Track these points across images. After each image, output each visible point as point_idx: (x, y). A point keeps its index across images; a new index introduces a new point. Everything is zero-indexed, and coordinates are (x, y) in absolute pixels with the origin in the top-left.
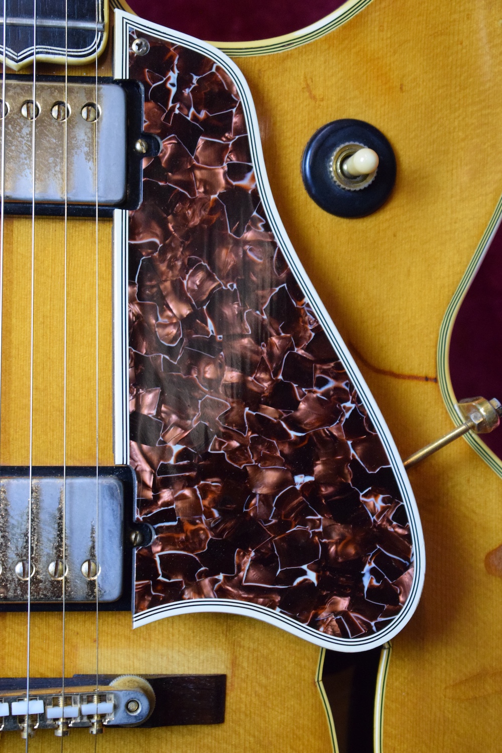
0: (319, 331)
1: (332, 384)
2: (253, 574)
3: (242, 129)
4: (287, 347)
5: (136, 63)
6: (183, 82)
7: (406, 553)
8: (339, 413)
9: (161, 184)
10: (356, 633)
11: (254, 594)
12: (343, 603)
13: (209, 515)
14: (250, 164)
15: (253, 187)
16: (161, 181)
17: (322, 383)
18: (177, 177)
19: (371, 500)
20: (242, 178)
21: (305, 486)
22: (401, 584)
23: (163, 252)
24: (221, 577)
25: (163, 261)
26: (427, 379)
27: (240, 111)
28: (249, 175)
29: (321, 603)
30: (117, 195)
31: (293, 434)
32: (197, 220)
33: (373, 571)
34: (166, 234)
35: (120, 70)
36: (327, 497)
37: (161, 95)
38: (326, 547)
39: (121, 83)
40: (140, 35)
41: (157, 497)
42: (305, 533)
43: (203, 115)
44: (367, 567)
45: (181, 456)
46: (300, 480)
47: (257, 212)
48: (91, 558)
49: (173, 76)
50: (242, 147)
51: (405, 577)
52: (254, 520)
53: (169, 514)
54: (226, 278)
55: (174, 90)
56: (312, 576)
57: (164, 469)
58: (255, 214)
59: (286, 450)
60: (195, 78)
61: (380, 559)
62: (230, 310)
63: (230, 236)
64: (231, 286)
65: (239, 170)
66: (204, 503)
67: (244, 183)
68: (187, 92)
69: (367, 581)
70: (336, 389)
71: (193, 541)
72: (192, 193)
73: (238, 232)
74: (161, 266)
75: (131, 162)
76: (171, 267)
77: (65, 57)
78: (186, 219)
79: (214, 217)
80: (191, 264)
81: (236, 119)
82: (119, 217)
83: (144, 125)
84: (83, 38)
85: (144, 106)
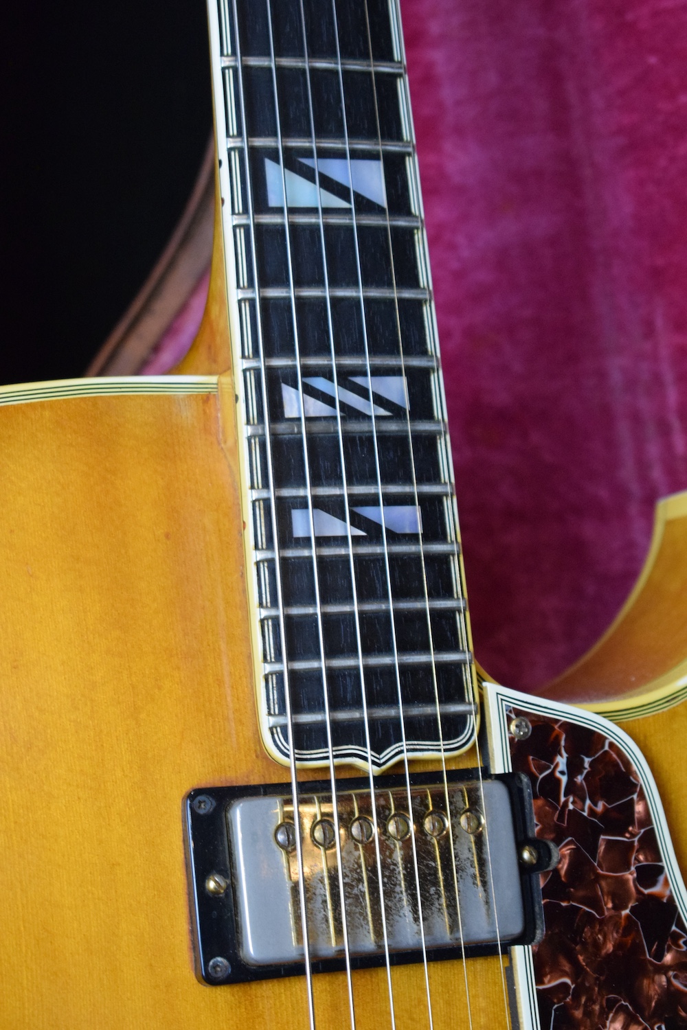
3: (647, 820)
5: (518, 749)
6: (574, 767)
9: (564, 904)
14: (660, 864)
15: (667, 893)
16: (563, 901)
18: (581, 893)
20: (653, 883)
23: (576, 997)
25: (577, 1008)
27: (642, 797)
28: (661, 878)
30: (516, 928)
32: (610, 947)
34: (577, 973)
35: (500, 763)
37: (549, 787)
39: (500, 778)
40: (519, 713)
43: (600, 807)
47: (676, 926)
49: (562, 761)
50: (650, 842)
54: (653, 1019)
55: (564, 779)
58: (674, 928)
60: (587, 761)
63: (650, 961)
65: (651, 873)
67: (656, 890)
68: (579, 779)
72: (601, 912)
73: (659, 956)
74: (578, 1014)
75: (525, 871)
76: (588, 1013)
77: (437, 753)
78: (597, 946)
79: (629, 940)
80: (610, 1006)
81: (639, 808)
82: (521, 954)
83: (535, 830)
84: (454, 726)
85: (533, 806)
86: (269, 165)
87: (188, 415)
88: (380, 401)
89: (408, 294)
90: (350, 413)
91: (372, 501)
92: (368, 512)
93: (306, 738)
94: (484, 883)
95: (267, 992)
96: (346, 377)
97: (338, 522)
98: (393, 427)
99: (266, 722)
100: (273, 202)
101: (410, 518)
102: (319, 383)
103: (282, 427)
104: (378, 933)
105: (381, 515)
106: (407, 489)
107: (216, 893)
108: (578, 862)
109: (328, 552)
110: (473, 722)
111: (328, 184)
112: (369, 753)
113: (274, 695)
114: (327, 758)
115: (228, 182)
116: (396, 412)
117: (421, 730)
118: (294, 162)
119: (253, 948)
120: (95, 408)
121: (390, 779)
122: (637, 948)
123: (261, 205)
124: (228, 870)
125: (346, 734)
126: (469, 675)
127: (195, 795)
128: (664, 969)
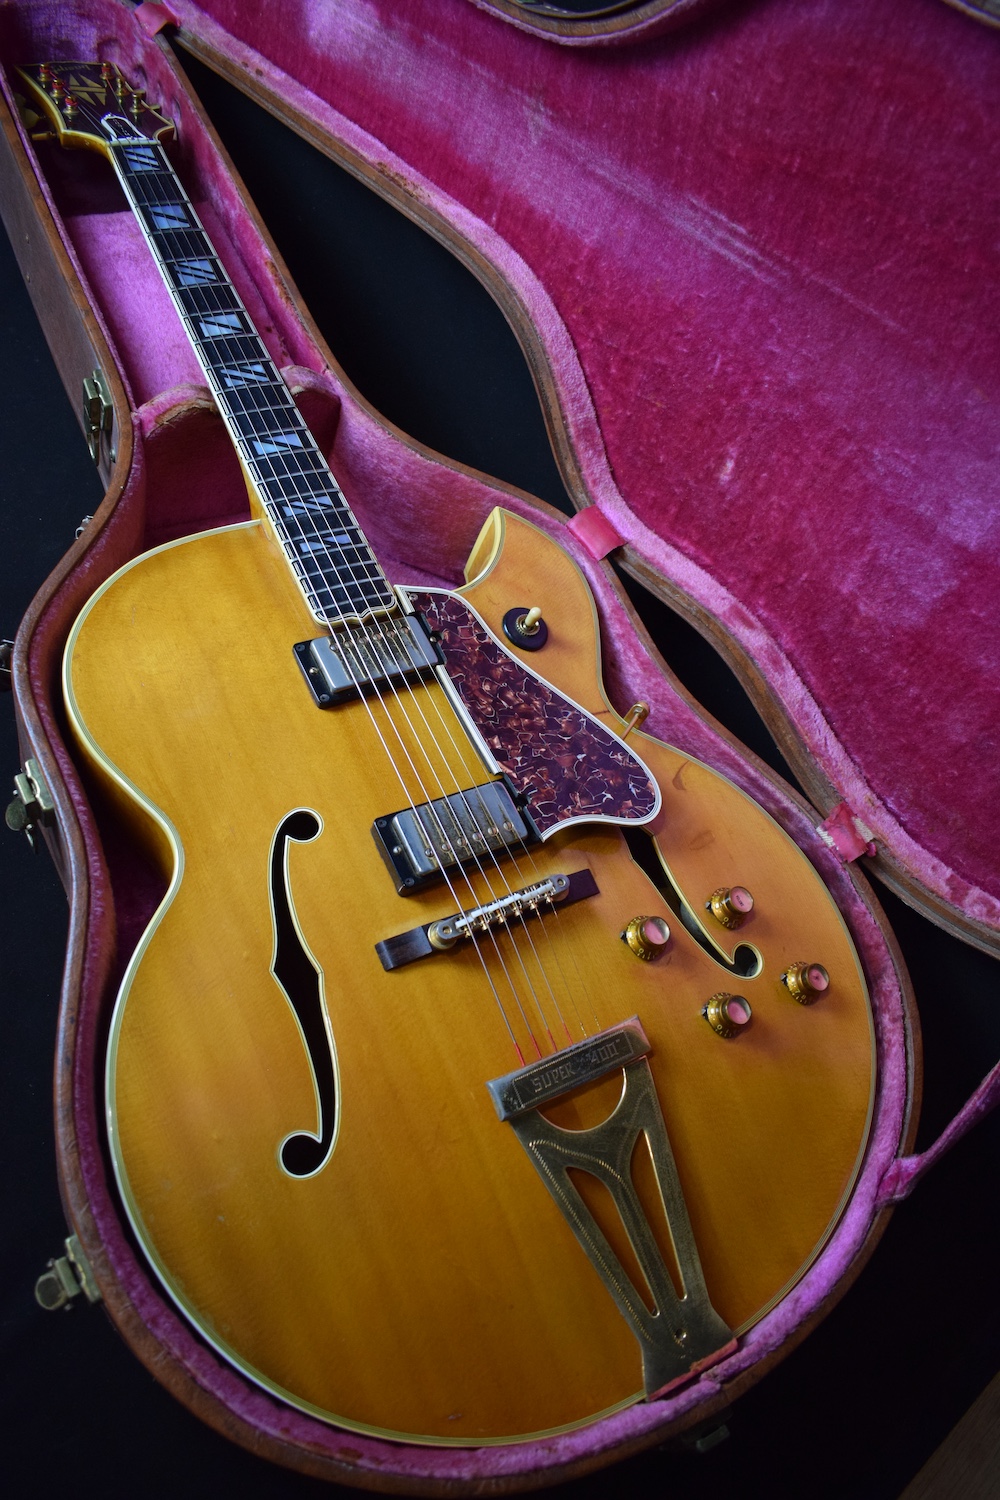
0: (552, 692)
1: (570, 713)
2: (583, 802)
3: (474, 619)
4: (543, 704)
5: (414, 603)
6: (439, 607)
7: (644, 775)
8: (580, 724)
9: (451, 650)
10: (643, 815)
11: (588, 811)
12: (630, 803)
13: (549, 783)
14: (485, 632)
15: (491, 641)
17: (566, 714)
18: (457, 646)
19: (615, 757)
20: (485, 639)
21: (584, 759)
22: (648, 788)
23: (467, 678)
24: (570, 807)
25: (469, 682)
26: (605, 712)
27: (470, 612)
28: (487, 637)
29: (620, 806)
30: (436, 661)
31: (566, 739)
32: (475, 661)
33: (633, 786)
34: (464, 671)
35: (409, 609)
36: (596, 761)
37: (432, 614)
38: (608, 782)
39: (411, 614)
40: (411, 592)
41: (523, 782)
42: (595, 779)
43: (454, 617)
44: (630, 786)
45: (522, 762)
46: (580, 757)
48: (506, 821)
49: (433, 605)
50: (478, 625)
51: (649, 785)
52: (570, 780)
53: (531, 788)
54: (501, 681)
55: (437, 611)
56: (609, 796)
57: (519, 769)
58: (498, 652)
59: (567, 746)
60: (443, 604)
61: (634, 780)
62: (510, 695)
63: (492, 664)
64: (504, 685)
65: (482, 635)
66: (544, 779)
67: (487, 641)
68: (443, 610)
69: (633, 791)
70: (574, 715)
71: (549, 796)
73: (495, 662)
74: (470, 684)
75: (433, 645)
76: (474, 683)
77: (384, 609)
78: (470, 663)
79: (481, 658)
80: (482, 680)
81: (470, 616)
82: (440, 669)
83: (431, 628)
84: (387, 600)
85: (427, 621)
86: (255, 443)
87: (253, 533)
88: (321, 505)
89: (320, 471)
90: (310, 510)
91: (329, 535)
92: (329, 539)
93: (331, 613)
94: (417, 648)
95: (351, 714)
96: (306, 500)
97: (318, 544)
98: (329, 511)
99: (313, 612)
100: (260, 453)
101: (347, 538)
102: (297, 504)
103: (287, 519)
104: (382, 671)
105: (334, 539)
106: (341, 529)
107: (314, 673)
108: (452, 637)
109: (318, 554)
110: (394, 598)
111: (278, 444)
112: (357, 614)
113: (313, 603)
114: (342, 619)
115: (241, 452)
116: (329, 507)
117: (374, 603)
118: (264, 440)
119: (333, 685)
120: (216, 538)
121: (369, 622)
122: (485, 660)
123: (256, 455)
124: (315, 664)
125: (346, 609)
126: (387, 584)
127: (295, 646)
128: (499, 665)
